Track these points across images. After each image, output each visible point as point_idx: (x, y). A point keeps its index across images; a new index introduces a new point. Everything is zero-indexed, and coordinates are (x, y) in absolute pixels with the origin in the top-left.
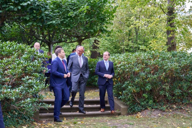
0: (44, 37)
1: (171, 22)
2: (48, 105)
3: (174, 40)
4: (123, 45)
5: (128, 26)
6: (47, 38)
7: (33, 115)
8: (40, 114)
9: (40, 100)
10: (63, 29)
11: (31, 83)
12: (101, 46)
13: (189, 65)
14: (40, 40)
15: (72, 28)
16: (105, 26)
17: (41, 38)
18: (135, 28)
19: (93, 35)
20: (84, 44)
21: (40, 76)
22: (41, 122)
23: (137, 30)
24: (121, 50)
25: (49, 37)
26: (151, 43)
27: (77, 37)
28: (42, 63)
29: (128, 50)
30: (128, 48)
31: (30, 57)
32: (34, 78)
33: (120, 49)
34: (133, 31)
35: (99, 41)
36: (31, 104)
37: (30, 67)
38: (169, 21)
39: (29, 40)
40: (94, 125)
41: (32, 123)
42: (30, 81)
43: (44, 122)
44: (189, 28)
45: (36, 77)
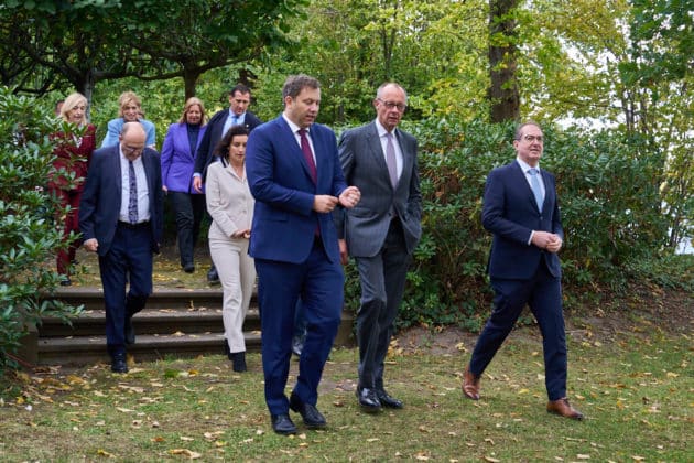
0: (62, 54)
1: (504, 17)
2: (71, 308)
3: (512, 81)
4: (341, 93)
5: (359, 27)
6: (73, 58)
7: (17, 344)
8: (41, 343)
9: (45, 290)
10: (133, 27)
11: (14, 228)
12: (263, 95)
13: (563, 173)
14: (46, 64)
15: (162, 25)
16: (281, 26)
17: (50, 58)
18: (383, 34)
19: (236, 55)
20: (202, 83)
21: (48, 201)
22: (45, 373)
23: (387, 38)
24: (333, 110)
25: (81, 52)
26: (434, 91)
27: (183, 59)
29: (356, 110)
30: (358, 106)
31: (10, 130)
32: (25, 207)
33: (328, 109)
34: (377, 46)
35: (256, 77)
36: (11, 308)
37: (11, 167)
38: (499, 14)
39: (7, 65)
40: (235, 381)
41: (12, 375)
42: (10, 219)
43: (54, 370)
44: (562, 41)
45: (34, 208)
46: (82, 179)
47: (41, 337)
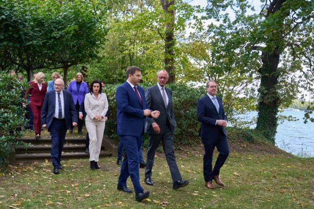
0: (22, 61)
1: (170, 49)
2: (27, 144)
3: (172, 70)
4: (116, 74)
5: (122, 52)
6: (25, 62)
7: (9, 156)
8: (16, 155)
9: (18, 138)
10: (45, 52)
11: (7, 117)
12: (90, 74)
13: (190, 100)
14: (17, 64)
15: (56, 51)
16: (96, 51)
17: (18, 62)
18: (129, 54)
19: (81, 61)
20: (69, 70)
21: (18, 109)
22: (18, 165)
23: (131, 56)
24: (113, 79)
25: (29, 61)
26: (147, 73)
27: (63, 62)
28: (21, 93)
29: (121, 80)
30: (122, 78)
31: (5, 85)
32: (11, 111)
33: (111, 79)
34: (128, 58)
35: (87, 68)
36: (6, 143)
37: (6, 97)
38: (168, 48)
39: (3, 64)
40: (82, 168)
41: (7, 166)
42: (6, 115)
43: (21, 164)
44: (189, 57)
45: (14, 111)
46: (30, 102)
47: (16, 153)
